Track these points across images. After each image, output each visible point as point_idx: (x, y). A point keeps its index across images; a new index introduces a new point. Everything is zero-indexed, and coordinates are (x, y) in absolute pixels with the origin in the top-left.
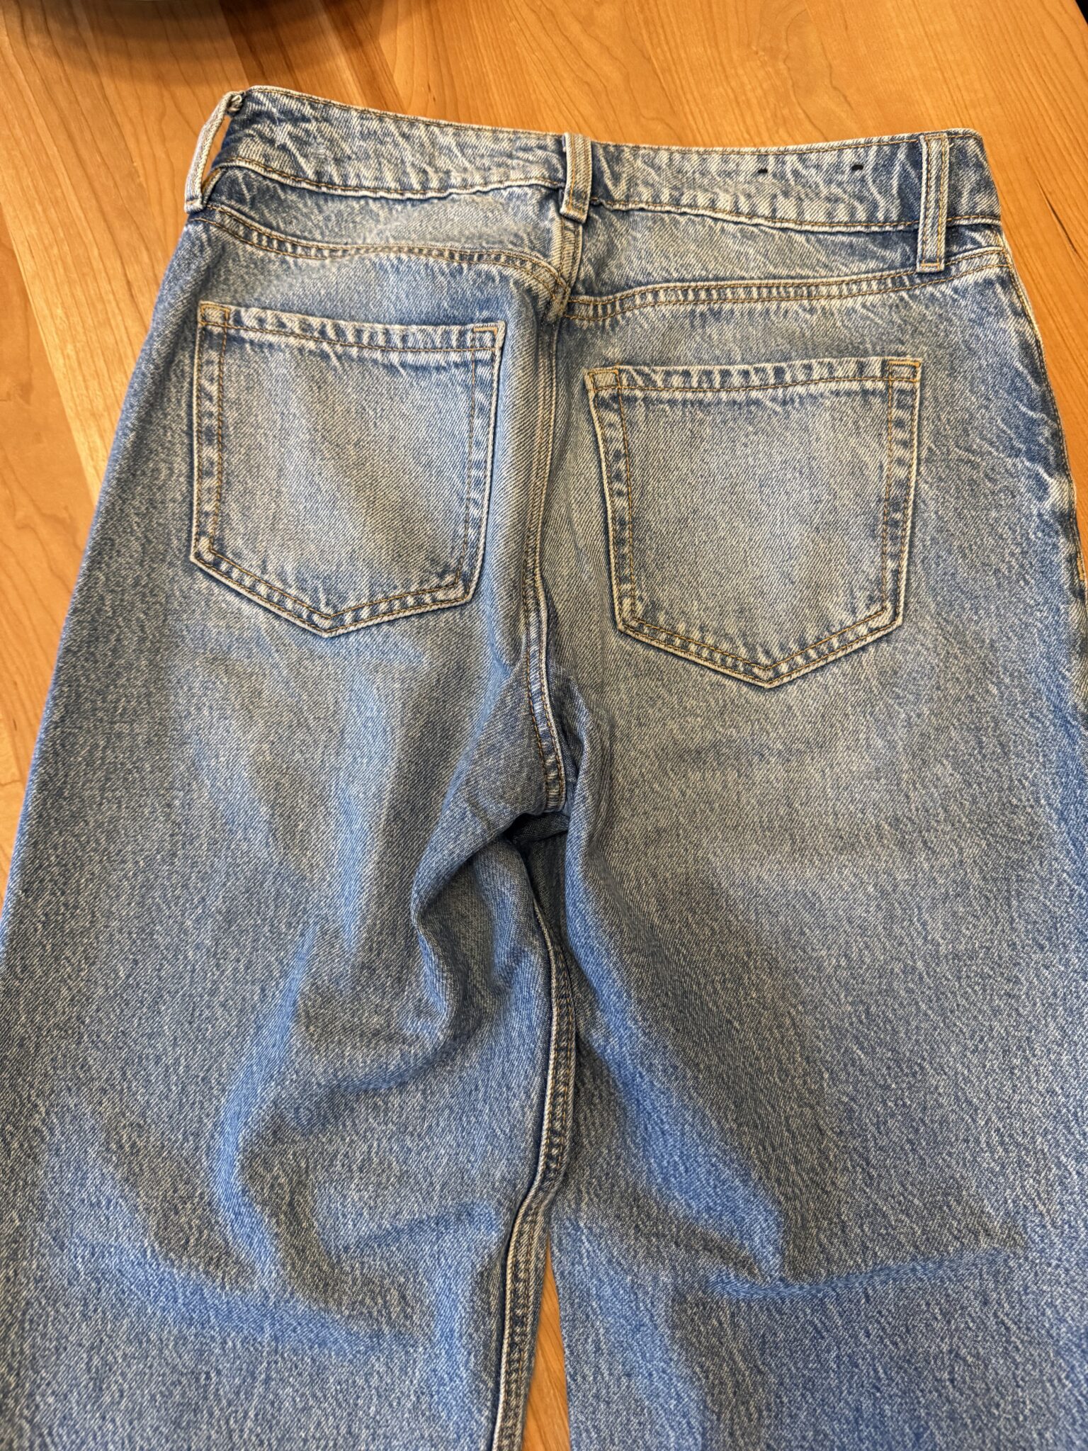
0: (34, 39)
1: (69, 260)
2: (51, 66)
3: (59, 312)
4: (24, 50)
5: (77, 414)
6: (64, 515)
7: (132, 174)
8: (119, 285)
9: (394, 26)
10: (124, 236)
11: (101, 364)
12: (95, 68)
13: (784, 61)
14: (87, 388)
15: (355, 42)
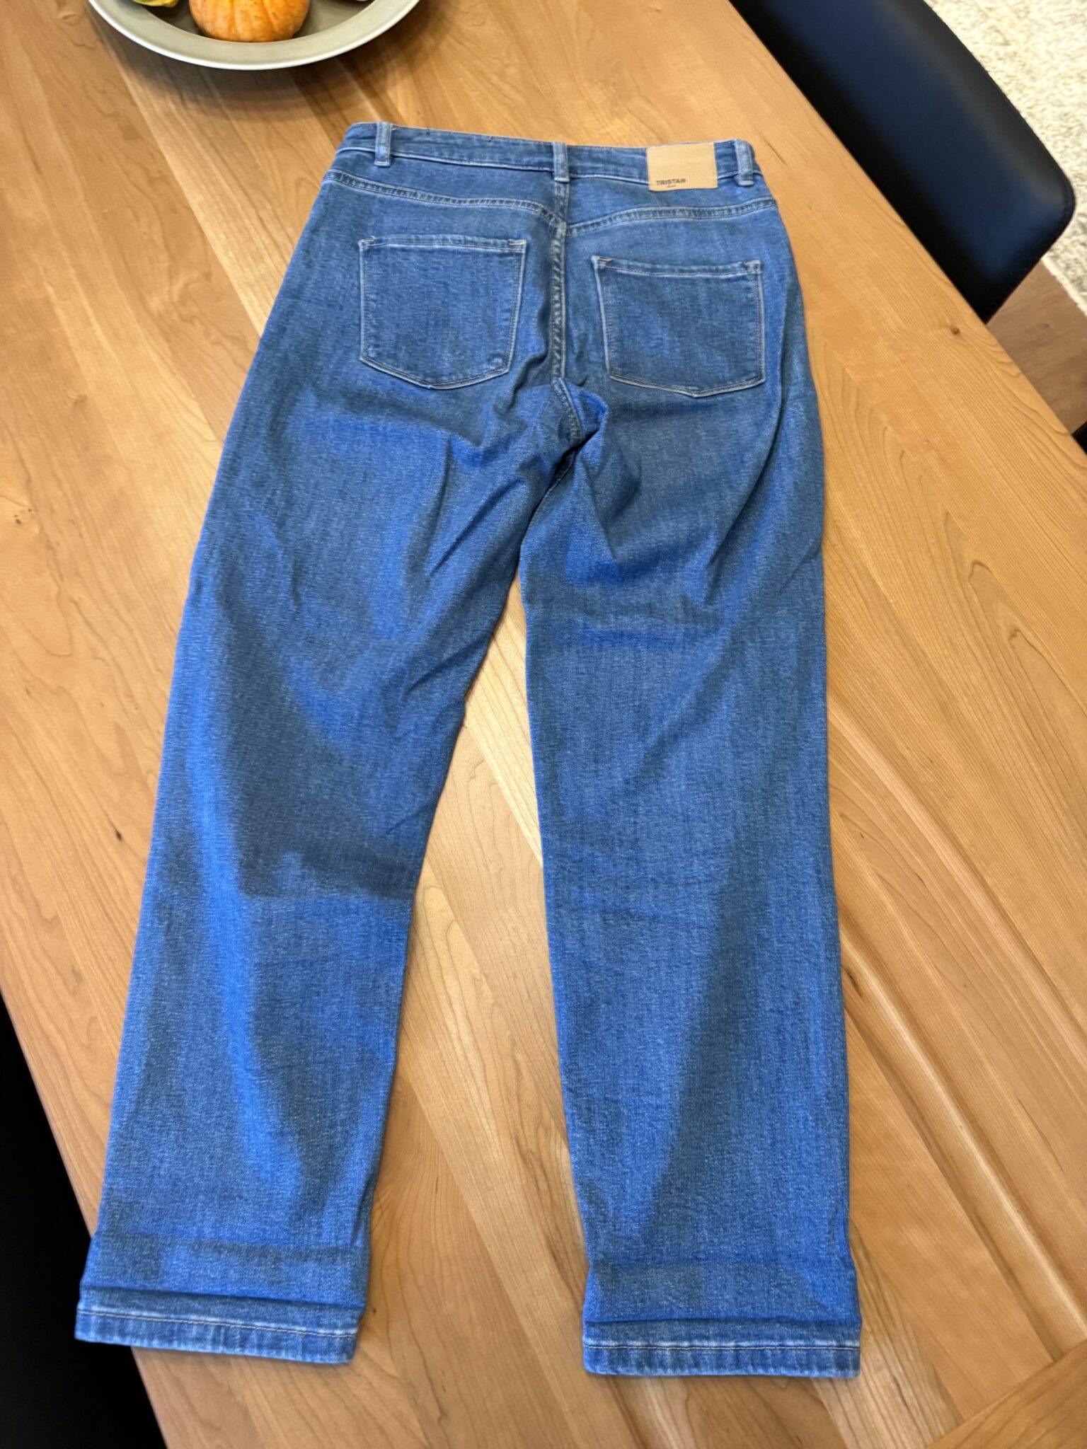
0: (190, 105)
1: (225, 210)
2: (202, 118)
3: (222, 236)
4: (183, 111)
5: (240, 285)
6: (238, 335)
7: (256, 167)
8: (256, 221)
9: (395, 84)
10: (255, 197)
11: (250, 259)
12: (226, 117)
13: (614, 84)
14: (243, 272)
15: (374, 94)
